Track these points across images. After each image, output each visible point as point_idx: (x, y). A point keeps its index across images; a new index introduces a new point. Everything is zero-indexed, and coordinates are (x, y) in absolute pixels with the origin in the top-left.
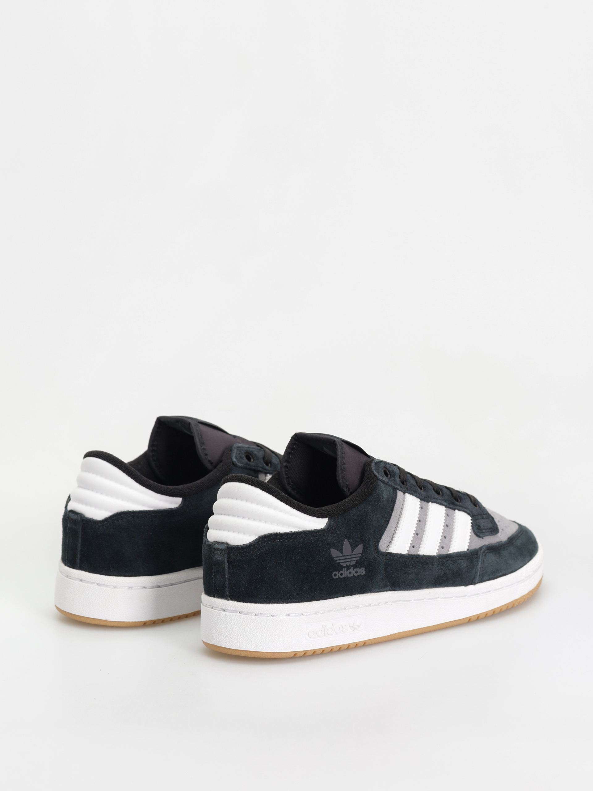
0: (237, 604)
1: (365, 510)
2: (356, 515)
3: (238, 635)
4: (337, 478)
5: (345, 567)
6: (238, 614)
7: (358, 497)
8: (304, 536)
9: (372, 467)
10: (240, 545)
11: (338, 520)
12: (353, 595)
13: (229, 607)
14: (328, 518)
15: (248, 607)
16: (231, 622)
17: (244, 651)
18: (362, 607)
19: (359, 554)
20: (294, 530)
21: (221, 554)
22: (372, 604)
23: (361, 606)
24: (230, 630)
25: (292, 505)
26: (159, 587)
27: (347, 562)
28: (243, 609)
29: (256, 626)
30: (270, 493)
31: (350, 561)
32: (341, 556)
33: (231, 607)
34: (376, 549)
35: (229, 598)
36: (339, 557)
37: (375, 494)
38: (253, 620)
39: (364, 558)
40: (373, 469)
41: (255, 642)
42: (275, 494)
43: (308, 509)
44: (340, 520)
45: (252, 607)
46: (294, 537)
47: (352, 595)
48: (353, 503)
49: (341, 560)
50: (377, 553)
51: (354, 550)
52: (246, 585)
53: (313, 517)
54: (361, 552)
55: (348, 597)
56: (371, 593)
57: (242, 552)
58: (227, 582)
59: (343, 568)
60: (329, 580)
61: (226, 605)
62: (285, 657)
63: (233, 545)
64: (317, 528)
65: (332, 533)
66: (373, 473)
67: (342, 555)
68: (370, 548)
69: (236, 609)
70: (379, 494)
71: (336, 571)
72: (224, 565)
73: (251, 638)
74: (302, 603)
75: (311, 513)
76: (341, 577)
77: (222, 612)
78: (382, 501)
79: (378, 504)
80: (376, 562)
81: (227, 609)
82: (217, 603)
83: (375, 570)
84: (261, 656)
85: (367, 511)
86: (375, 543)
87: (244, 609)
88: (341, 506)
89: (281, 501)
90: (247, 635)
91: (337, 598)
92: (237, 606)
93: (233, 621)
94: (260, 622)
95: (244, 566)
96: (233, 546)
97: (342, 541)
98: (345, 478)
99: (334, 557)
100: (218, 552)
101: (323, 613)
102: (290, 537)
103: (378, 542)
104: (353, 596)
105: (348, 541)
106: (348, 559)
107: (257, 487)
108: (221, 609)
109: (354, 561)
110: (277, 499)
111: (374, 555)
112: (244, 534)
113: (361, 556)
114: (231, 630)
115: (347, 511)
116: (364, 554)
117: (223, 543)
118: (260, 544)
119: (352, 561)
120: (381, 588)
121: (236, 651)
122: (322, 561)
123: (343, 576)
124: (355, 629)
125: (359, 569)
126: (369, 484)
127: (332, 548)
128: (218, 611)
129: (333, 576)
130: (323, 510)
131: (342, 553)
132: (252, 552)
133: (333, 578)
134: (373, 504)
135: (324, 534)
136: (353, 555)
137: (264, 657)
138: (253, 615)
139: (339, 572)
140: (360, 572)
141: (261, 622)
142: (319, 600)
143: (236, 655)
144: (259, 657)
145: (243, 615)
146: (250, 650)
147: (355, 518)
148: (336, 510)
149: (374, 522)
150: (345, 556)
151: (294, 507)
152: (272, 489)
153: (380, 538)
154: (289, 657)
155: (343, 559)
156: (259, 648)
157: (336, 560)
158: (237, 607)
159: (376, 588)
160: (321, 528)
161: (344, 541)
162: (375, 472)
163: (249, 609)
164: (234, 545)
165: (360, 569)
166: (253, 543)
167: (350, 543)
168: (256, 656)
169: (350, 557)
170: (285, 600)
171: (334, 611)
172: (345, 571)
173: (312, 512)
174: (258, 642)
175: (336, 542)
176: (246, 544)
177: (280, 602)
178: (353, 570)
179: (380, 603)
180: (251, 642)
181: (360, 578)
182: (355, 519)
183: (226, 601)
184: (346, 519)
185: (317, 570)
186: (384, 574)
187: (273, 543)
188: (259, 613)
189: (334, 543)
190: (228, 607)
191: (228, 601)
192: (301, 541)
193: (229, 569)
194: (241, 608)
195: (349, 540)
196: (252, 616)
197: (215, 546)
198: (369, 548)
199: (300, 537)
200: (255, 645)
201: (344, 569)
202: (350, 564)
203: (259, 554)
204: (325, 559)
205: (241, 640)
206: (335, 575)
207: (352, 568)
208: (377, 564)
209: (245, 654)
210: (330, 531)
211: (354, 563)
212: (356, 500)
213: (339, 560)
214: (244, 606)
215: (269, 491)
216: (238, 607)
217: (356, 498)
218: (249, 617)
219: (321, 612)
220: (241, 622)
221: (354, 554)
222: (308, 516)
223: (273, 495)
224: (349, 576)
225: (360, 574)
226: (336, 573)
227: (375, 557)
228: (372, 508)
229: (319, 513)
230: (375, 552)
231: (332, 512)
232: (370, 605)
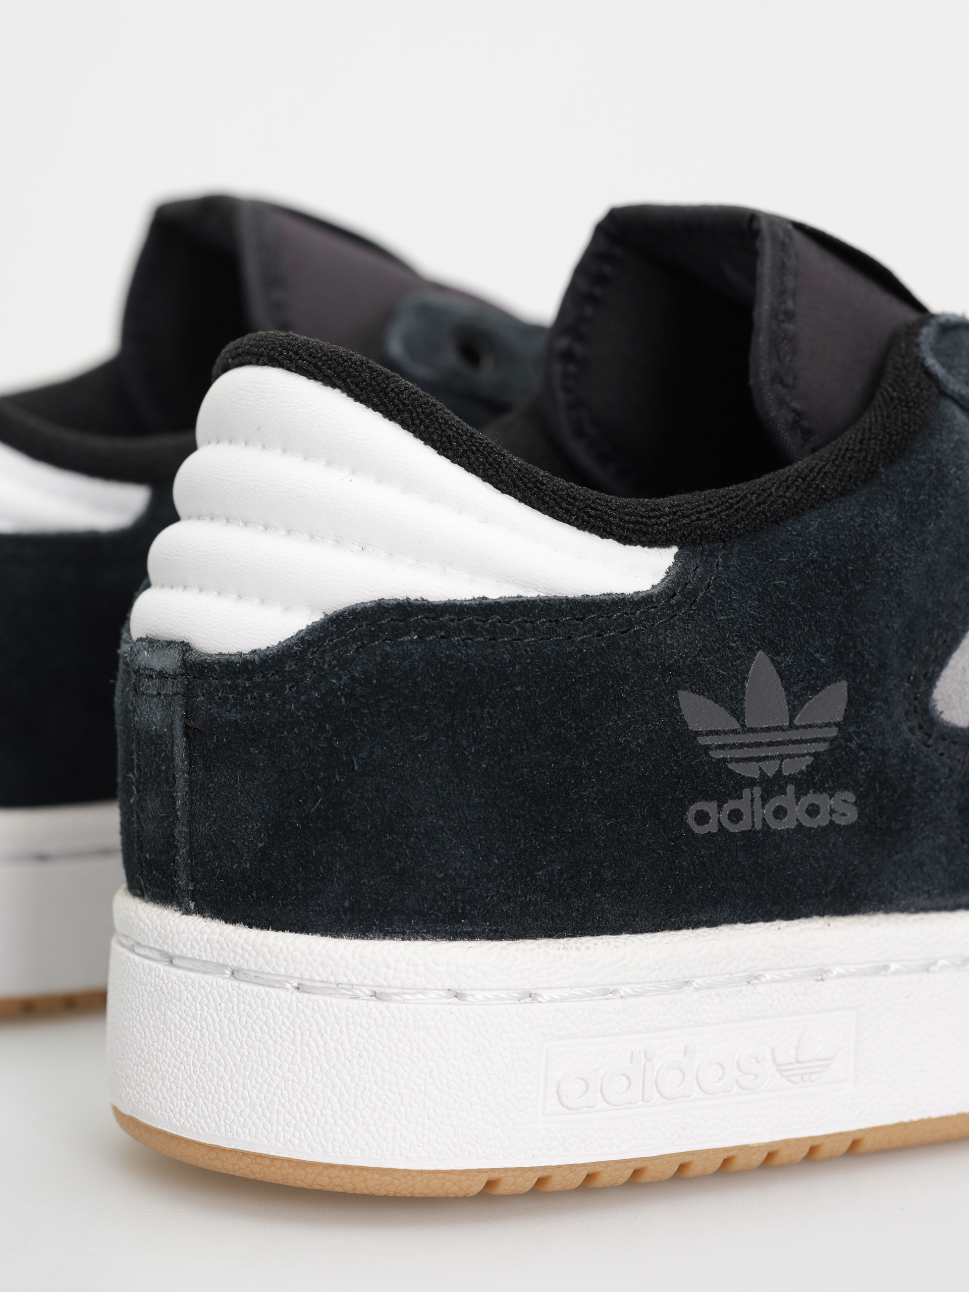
0: (218, 931)
1: (862, 525)
2: (819, 540)
3: (222, 1078)
4: (752, 382)
5: (752, 783)
6: (224, 982)
7: (834, 461)
8: (543, 624)
9: (921, 339)
10: (240, 654)
11: (725, 557)
12: (799, 917)
13: (185, 946)
14: (674, 550)
15: (266, 950)
16: (194, 1017)
17: (245, 1154)
18: (844, 976)
19: (828, 725)
20: (495, 591)
21: (159, 694)
22: (893, 967)
23: (836, 971)
24: (187, 1054)
25: (490, 472)
26: (42, 858)
27: (766, 758)
28: (242, 957)
29: (299, 1038)
30: (390, 414)
31: (782, 757)
32: (734, 732)
33: (195, 944)
34: (915, 712)
35: (192, 905)
36: (725, 733)
37: (923, 457)
38: (286, 1012)
39: (853, 745)
40: (925, 347)
41: (294, 1117)
42: (413, 419)
43: (574, 498)
44: (735, 562)
45: (281, 952)
46: (493, 624)
47: (790, 914)
48: (809, 486)
49: (733, 746)
50: (920, 728)
51: (802, 705)
52: (260, 845)
53: (595, 539)
54: (839, 719)
55: (768, 924)
56: (887, 911)
57: (244, 687)
58: (181, 830)
59: (742, 788)
60: (670, 840)
61: (176, 936)
62: (441, 1192)
63: (211, 656)
64: (614, 592)
65: (691, 617)
66: (923, 366)
67: (737, 726)
68: (885, 701)
69: (215, 953)
70: (939, 456)
71: (707, 798)
72: (172, 747)
73: (274, 1094)
74: (528, 941)
75: (590, 516)
76: (734, 828)
77: (160, 966)
78: (956, 490)
79: (933, 501)
80: (914, 770)
81: (178, 953)
82: (142, 925)
83: (908, 808)
84: (324, 1182)
85: (877, 526)
86: (915, 684)
87: (247, 956)
88: (745, 496)
89: (439, 453)
90: (260, 1080)
91: (714, 929)
92: (218, 942)
93: (202, 1010)
94: (318, 1024)
95: (250, 753)
96: (209, 660)
97: (738, 658)
98: (790, 380)
99: (697, 733)
100: (148, 688)
101: (637, 995)
102: (472, 621)
103: (931, 679)
104: (796, 922)
105: (772, 660)
106: (770, 744)
107: (334, 386)
108: (157, 956)
109: (803, 755)
110: (422, 442)
111: (908, 735)
112: (263, 601)
113: (836, 738)
114: (192, 1051)
115: (777, 522)
116: (852, 729)
117: (170, 644)
118: (324, 651)
119: (790, 756)
120: (942, 894)
121: (213, 1155)
122: (633, 746)
123: (744, 825)
124: (806, 1077)
125: (825, 796)
126: (895, 408)
127: (686, 689)
128: (146, 962)
129: (691, 822)
130: (653, 510)
131: (738, 713)
132: (290, 689)
133: (690, 830)
134: (906, 499)
135: (647, 620)
136: (797, 728)
137: (340, 1189)
138: (288, 986)
139: (720, 807)
140: (832, 812)
141: (322, 1023)
142: (616, 931)
143: (217, 1170)
144: (316, 1187)
145: (243, 985)
146: (273, 1153)
147: (814, 554)
148: (719, 513)
149: (907, 581)
150: (752, 730)
151: (501, 481)
152: (402, 392)
153: (941, 662)
154: (461, 1194)
155: (742, 746)
156: (314, 1144)
157: (707, 748)
158: (219, 947)
159: (912, 890)
160: (637, 593)
161: (751, 660)
162: (931, 362)
163: (269, 957)
164: (213, 652)
165: (831, 796)
166: (296, 644)
167: (780, 673)
168: (299, 1184)
169: (779, 736)
170: (443, 922)
171: (697, 989)
172: (752, 801)
173: (592, 512)
174: (305, 1117)
175: (711, 663)
176: (264, 647)
177: (418, 932)
178: (798, 799)
179: (935, 963)
180: (278, 1113)
181: (833, 840)
182: (813, 561)
183: (178, 914)
184: (767, 558)
185: (607, 790)
186: (958, 827)
187: (388, 649)
188: (312, 980)
189: (697, 664)
190: (181, 945)
191: (185, 916)
192: (528, 644)
193: (190, 764)
194: (236, 953)
195: (777, 654)
196: (282, 993)
197: (140, 658)
198: (878, 704)
199: (523, 628)
200: (292, 1130)
201: (746, 792)
202: (780, 771)
203: (321, 695)
204: (651, 740)
205: (232, 1102)
206: (702, 818)
207: (790, 789)
208: (918, 779)
209: (252, 1172)
210: (679, 609)
211: (803, 764)
212: (825, 473)
213: (722, 747)
214: (246, 941)
215: (384, 404)
216: (222, 948)
217: (824, 467)
218: (267, 993)
219: (627, 989)
220: (236, 1016)
221: (804, 727)
222: (575, 529)
223: (405, 426)
224: (775, 825)
225: (832, 823)
226: (710, 807)
227: (909, 744)
228: (900, 517)
229: (629, 522)
230: (914, 723)
231: (698, 519)
232: (886, 968)
